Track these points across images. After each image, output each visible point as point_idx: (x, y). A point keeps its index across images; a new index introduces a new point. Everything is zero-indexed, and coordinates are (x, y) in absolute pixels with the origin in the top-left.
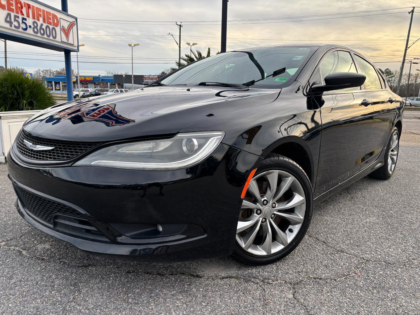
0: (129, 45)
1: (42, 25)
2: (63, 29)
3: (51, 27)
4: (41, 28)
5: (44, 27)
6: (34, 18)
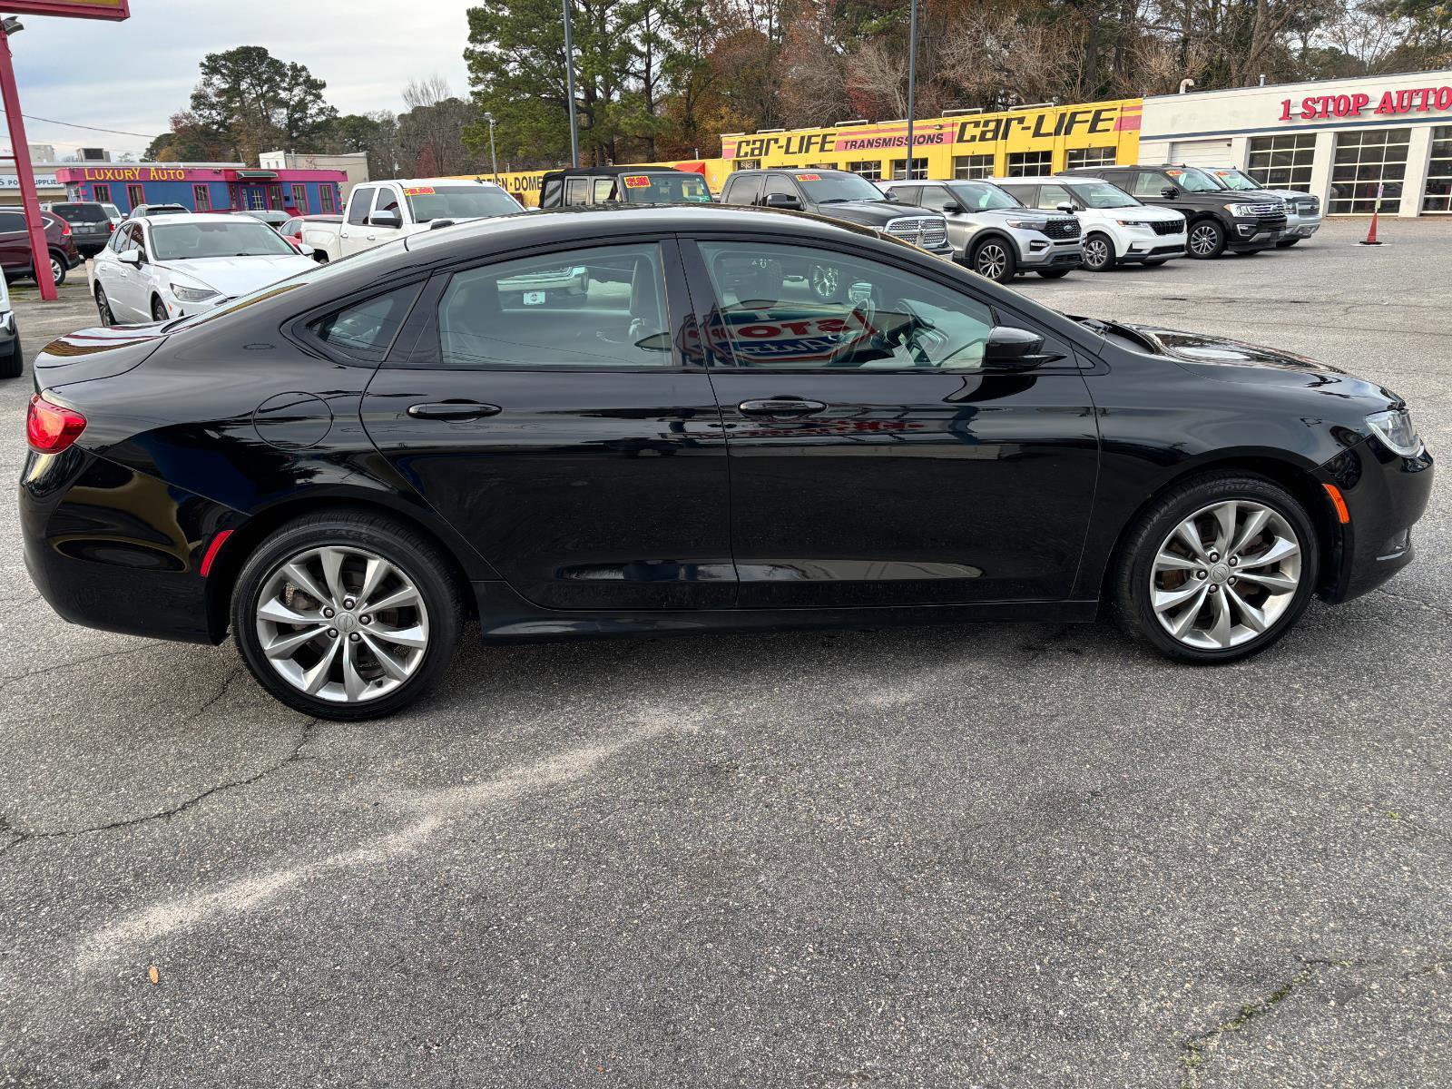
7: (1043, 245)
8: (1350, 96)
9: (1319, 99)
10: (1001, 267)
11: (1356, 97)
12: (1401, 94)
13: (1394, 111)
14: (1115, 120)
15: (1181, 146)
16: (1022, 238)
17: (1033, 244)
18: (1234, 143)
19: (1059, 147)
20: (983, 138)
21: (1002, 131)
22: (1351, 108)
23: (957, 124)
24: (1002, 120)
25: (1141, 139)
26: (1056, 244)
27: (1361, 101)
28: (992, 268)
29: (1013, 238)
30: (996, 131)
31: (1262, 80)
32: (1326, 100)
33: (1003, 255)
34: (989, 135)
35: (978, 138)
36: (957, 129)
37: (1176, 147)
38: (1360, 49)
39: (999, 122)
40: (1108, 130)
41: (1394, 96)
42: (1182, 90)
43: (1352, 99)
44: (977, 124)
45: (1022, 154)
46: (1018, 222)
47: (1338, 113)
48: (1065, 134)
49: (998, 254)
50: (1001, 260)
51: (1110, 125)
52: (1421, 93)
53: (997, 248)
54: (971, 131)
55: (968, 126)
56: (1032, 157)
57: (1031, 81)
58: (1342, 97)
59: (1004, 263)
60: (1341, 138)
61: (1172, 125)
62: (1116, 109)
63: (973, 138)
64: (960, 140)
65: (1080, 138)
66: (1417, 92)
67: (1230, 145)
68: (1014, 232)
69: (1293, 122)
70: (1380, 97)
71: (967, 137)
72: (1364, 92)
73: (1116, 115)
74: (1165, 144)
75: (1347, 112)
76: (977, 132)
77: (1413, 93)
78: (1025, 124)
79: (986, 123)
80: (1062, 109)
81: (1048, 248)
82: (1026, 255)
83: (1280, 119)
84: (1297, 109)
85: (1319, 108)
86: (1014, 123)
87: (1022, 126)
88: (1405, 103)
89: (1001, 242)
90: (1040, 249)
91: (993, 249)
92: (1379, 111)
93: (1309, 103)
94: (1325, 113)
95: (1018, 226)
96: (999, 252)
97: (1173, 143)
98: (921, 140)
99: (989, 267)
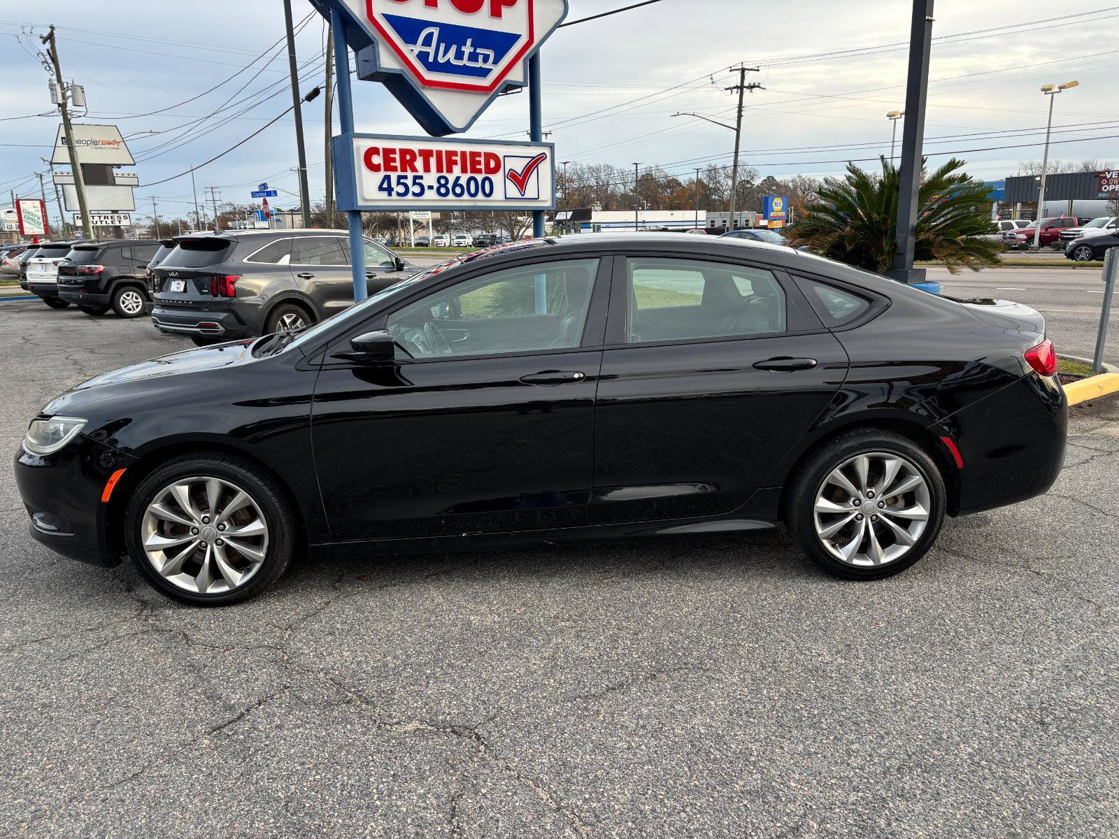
0: (1043, 90)
1: (458, 178)
2: (513, 176)
3: (480, 177)
4: (456, 184)
5: (463, 181)
6: (439, 169)
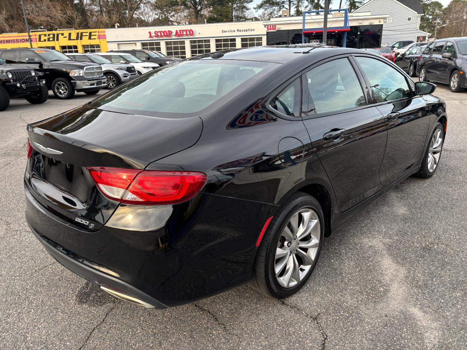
7: (127, 75)
8: (167, 31)
9: (159, 31)
10: (115, 83)
11: (169, 31)
12: (180, 31)
13: (179, 36)
14: (97, 35)
15: (121, 45)
16: (121, 73)
17: (124, 75)
18: (137, 44)
19: (79, 44)
20: (49, 40)
21: (56, 38)
22: (168, 34)
23: (37, 35)
24: (55, 34)
25: (108, 42)
26: (131, 75)
27: (170, 33)
28: (111, 84)
29: (117, 73)
30: (54, 38)
31: (137, 25)
32: (161, 32)
33: (114, 79)
34: (51, 39)
35: (47, 40)
36: (38, 37)
37: (119, 45)
38: (148, 18)
39: (54, 35)
40: (95, 39)
41: (179, 32)
42: (116, 27)
43: (168, 32)
44: (45, 35)
45: (66, 46)
46: (117, 68)
47: (165, 36)
48: (80, 39)
49: (112, 79)
50: (114, 81)
51: (96, 37)
52: (185, 31)
53: (112, 77)
54: (43, 38)
55: (42, 36)
56: (70, 47)
57: (60, 21)
58: (165, 31)
59: (115, 82)
60: (167, 43)
61: (117, 38)
62: (96, 32)
63: (45, 40)
64: (40, 41)
65: (86, 41)
66: (184, 30)
67: (136, 45)
68: (116, 71)
69: (152, 38)
70: (175, 32)
71: (42, 40)
72: (170, 30)
73: (97, 34)
74: (116, 44)
75: (167, 36)
76: (46, 38)
77: (183, 31)
78: (64, 36)
79: (49, 35)
80: (77, 31)
81: (129, 76)
82: (123, 79)
83: (149, 37)
84: (153, 35)
85: (159, 34)
86: (60, 35)
87: (63, 36)
88: (182, 34)
89: (113, 75)
90: (126, 76)
91: (110, 77)
92: (175, 35)
93: (156, 33)
94: (161, 36)
95: (118, 69)
96: (113, 78)
97: (118, 44)
98: (23, 41)
99: (110, 84)
